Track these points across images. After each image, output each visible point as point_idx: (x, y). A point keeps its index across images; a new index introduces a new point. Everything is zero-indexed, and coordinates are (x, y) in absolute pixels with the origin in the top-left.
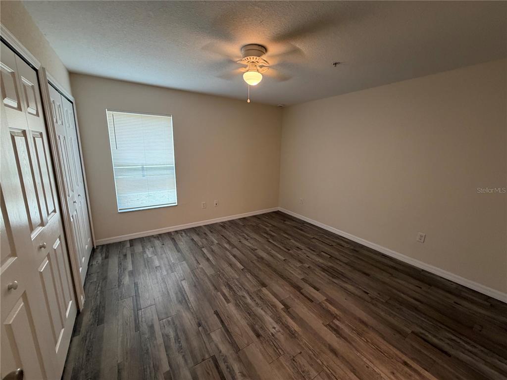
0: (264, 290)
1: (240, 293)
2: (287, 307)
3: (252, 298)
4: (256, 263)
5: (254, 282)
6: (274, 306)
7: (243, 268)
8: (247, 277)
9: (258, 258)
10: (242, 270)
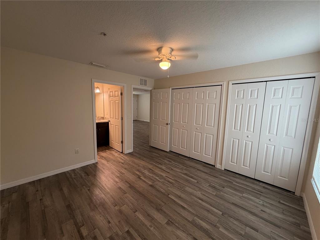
0: (150, 183)
1: (163, 180)
2: (139, 177)
3: (156, 179)
4: (161, 203)
5: (158, 187)
6: (145, 177)
7: (169, 196)
8: (163, 189)
9: (161, 210)
10: (169, 194)
